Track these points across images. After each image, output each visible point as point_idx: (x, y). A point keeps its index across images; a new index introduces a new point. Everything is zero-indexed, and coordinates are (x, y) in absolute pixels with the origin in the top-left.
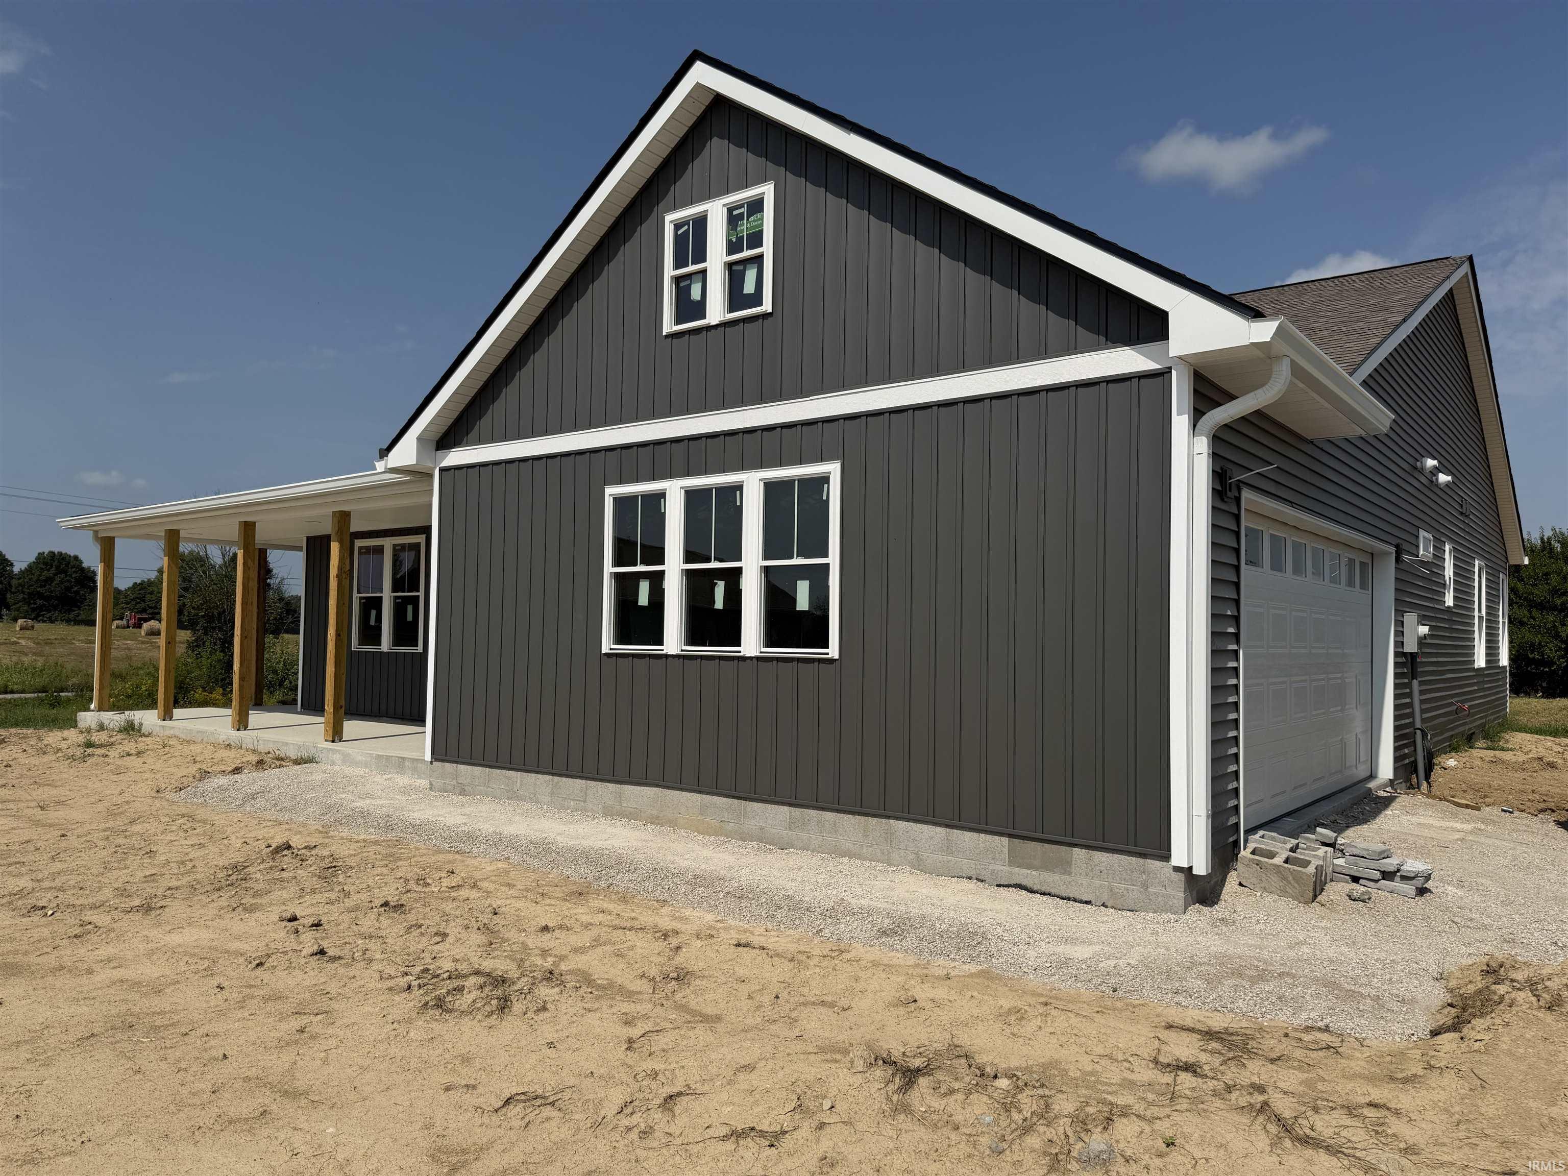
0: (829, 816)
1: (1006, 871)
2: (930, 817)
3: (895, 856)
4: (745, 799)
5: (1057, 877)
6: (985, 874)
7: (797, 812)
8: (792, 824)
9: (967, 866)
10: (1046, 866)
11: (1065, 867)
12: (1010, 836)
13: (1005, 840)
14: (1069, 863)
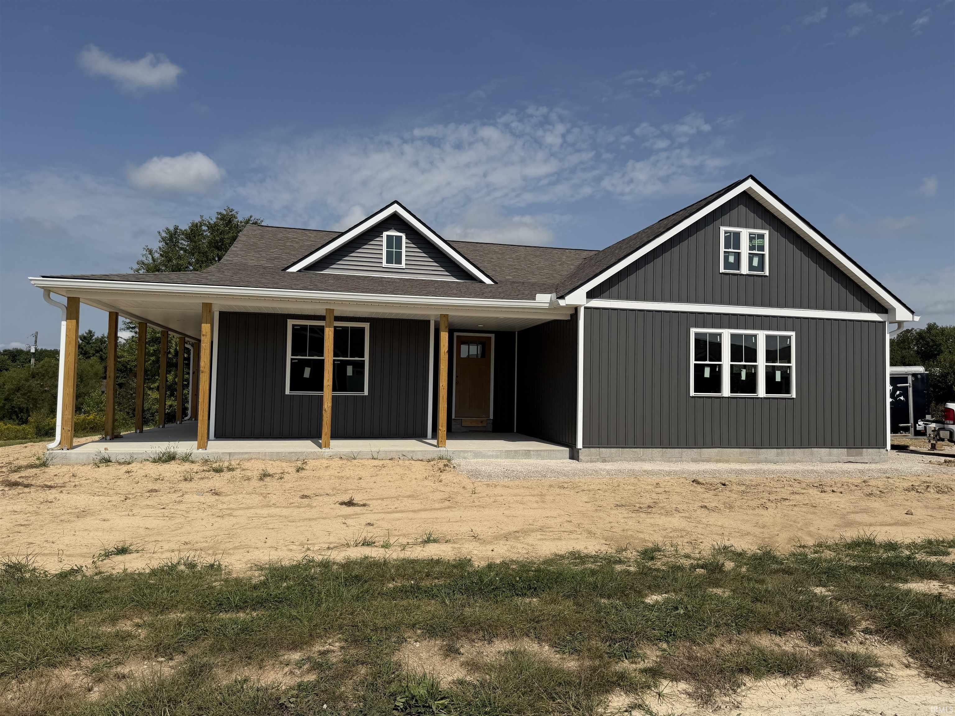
0: (791, 450)
1: (846, 458)
2: (824, 446)
3: (814, 460)
4: (759, 448)
5: (859, 458)
6: (841, 460)
7: (779, 450)
8: (778, 455)
9: (835, 458)
10: (857, 455)
11: (861, 454)
12: (847, 448)
13: (846, 450)
14: (862, 453)
